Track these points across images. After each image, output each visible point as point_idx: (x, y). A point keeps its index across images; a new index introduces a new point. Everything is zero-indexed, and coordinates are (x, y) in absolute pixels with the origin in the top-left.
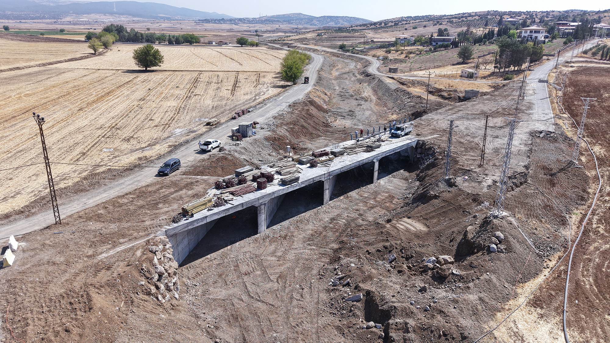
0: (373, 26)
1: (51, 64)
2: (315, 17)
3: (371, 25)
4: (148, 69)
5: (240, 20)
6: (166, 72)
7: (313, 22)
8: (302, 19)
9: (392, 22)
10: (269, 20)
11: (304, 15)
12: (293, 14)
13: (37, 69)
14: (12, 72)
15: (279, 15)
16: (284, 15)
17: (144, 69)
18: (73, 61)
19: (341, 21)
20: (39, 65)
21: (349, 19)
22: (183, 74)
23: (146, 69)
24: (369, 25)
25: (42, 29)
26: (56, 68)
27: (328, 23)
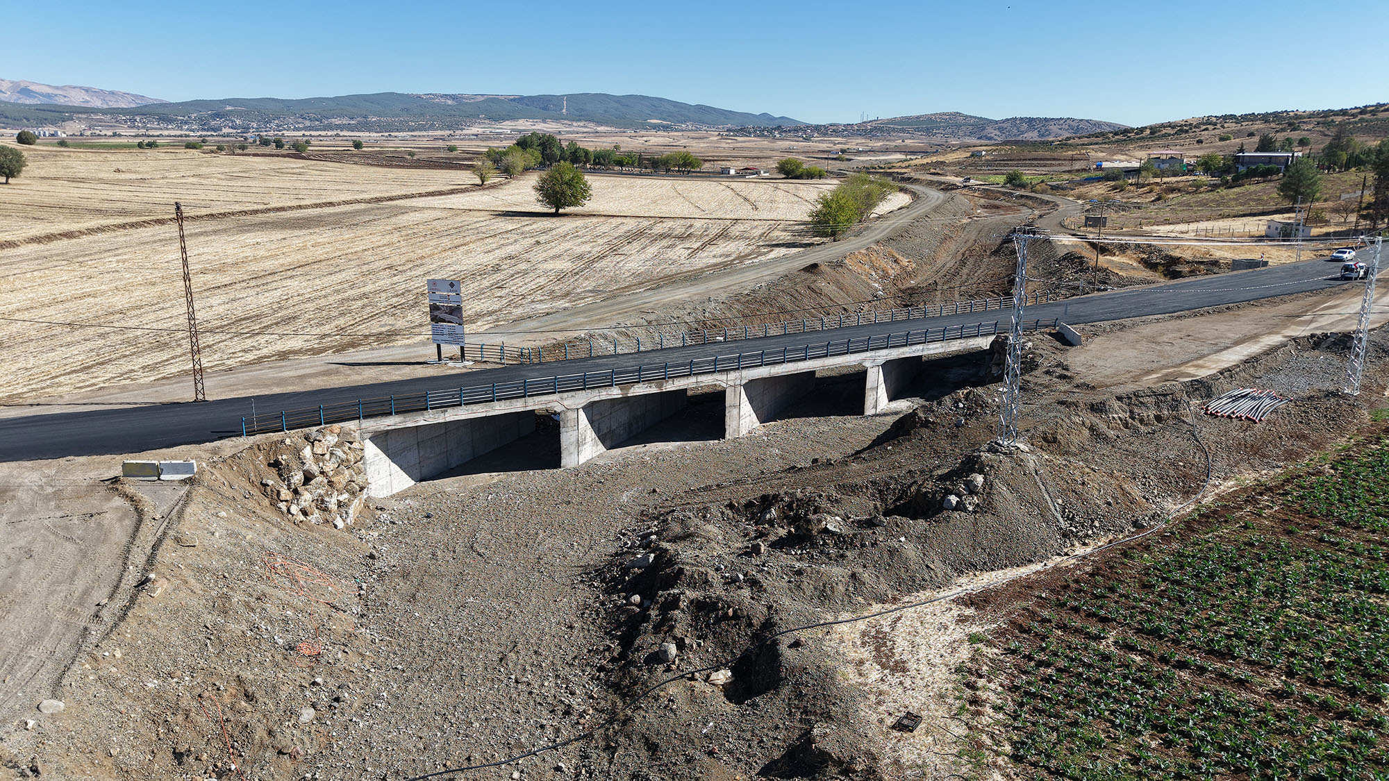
0: (1120, 137)
1: (391, 199)
2: (991, 121)
3: (1116, 134)
4: (561, 211)
5: (817, 128)
6: (592, 217)
7: (985, 133)
8: (959, 126)
9: (1173, 128)
10: (881, 130)
11: (967, 116)
12: (940, 114)
13: (363, 206)
14: (319, 209)
15: (906, 118)
16: (918, 117)
17: (553, 210)
18: (435, 195)
19: (1054, 128)
20: (369, 201)
21: (1075, 124)
22: (624, 221)
23: (557, 210)
24: (1110, 135)
25: (420, 148)
26: (396, 207)
27: (1023, 133)
